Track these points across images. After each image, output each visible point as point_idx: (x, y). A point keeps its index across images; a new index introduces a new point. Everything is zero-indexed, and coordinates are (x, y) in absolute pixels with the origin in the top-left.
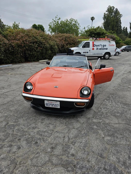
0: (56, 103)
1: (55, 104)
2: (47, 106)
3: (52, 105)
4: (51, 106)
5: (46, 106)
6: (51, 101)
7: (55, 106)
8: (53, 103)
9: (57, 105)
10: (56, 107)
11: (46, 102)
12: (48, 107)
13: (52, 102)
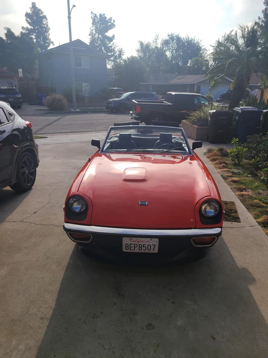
0: (150, 241)
1: (147, 244)
2: (128, 251)
3: (140, 247)
4: (137, 250)
5: (124, 250)
6: (138, 239)
7: (147, 250)
8: (142, 243)
9: (152, 247)
10: (149, 252)
11: (126, 241)
12: (131, 251)
13: (141, 239)
